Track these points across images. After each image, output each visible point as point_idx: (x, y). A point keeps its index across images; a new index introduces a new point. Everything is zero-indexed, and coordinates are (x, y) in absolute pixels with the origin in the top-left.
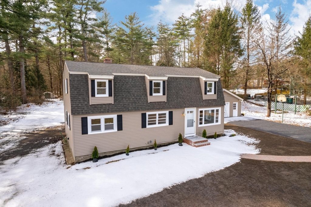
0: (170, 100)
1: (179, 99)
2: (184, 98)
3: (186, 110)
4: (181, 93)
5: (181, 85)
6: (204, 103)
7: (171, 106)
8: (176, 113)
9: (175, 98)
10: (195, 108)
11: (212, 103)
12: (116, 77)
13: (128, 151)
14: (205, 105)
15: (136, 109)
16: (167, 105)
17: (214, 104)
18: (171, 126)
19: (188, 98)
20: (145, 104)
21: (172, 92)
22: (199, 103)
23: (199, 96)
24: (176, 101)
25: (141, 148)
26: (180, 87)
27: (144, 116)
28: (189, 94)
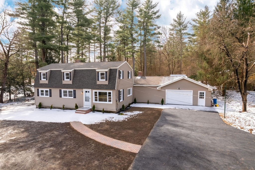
0: (75, 83)
1: (80, 83)
2: (84, 82)
3: (84, 90)
4: (82, 79)
5: (84, 75)
6: (97, 87)
7: (74, 87)
8: (78, 91)
9: (78, 82)
10: (91, 90)
11: (104, 87)
12: (51, 71)
13: (51, 108)
14: (97, 88)
15: (56, 87)
16: (72, 86)
17: (105, 88)
18: (75, 99)
19: (86, 82)
20: (61, 85)
21: (77, 78)
22: (94, 86)
23: (94, 81)
24: (78, 84)
25: (60, 108)
26: (83, 76)
27: (60, 91)
28: (88, 80)
